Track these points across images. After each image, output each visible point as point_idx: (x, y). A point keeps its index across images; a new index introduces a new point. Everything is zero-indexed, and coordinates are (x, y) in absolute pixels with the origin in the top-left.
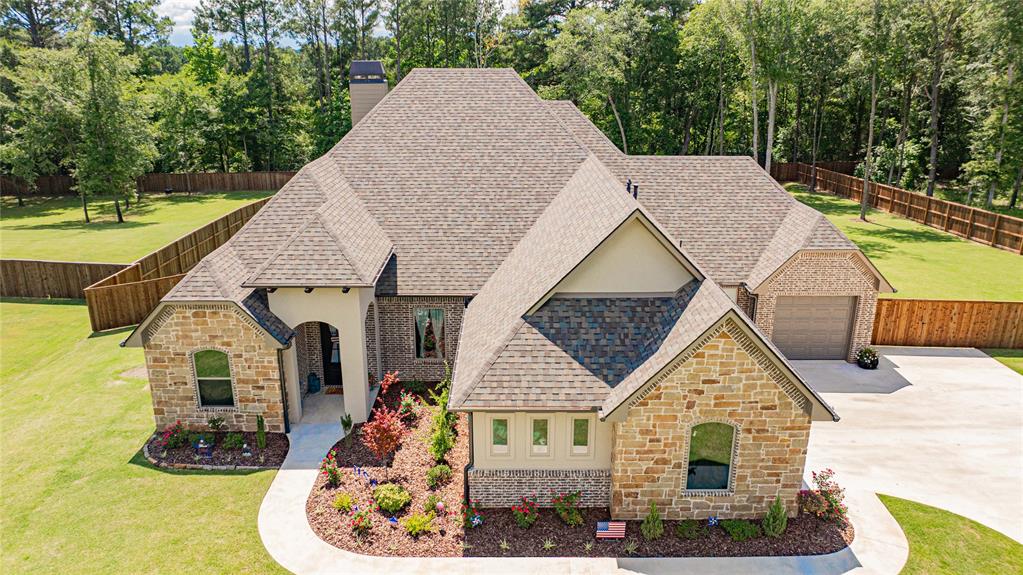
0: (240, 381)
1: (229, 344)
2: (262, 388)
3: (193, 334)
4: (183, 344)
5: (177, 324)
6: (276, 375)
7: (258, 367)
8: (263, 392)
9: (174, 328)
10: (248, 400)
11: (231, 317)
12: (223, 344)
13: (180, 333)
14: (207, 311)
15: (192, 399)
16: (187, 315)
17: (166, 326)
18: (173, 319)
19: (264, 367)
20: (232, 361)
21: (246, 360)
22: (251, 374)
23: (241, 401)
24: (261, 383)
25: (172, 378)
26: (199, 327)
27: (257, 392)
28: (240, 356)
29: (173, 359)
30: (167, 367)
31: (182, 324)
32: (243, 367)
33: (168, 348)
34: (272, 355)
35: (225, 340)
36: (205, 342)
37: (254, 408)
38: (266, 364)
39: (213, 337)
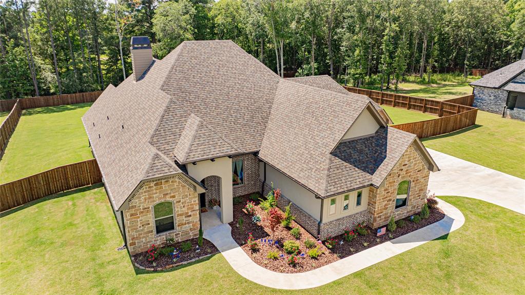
0: (179, 215)
1: (174, 197)
2: (190, 216)
3: (154, 196)
4: (148, 202)
5: (145, 192)
7: (188, 205)
8: (190, 218)
9: (144, 194)
10: (183, 224)
11: (176, 182)
12: (171, 197)
13: (147, 196)
14: (163, 181)
15: (152, 231)
16: (151, 185)
17: (140, 194)
18: (143, 189)
19: (192, 205)
20: (175, 205)
21: (182, 203)
22: (185, 210)
23: (179, 226)
24: (190, 214)
25: (141, 223)
26: (158, 191)
27: (187, 219)
28: (180, 201)
29: (142, 212)
30: (139, 217)
31: (149, 191)
32: (181, 207)
33: (140, 206)
34: (195, 197)
35: (172, 195)
36: (161, 198)
37: (185, 228)
38: (193, 203)
39: (165, 195)
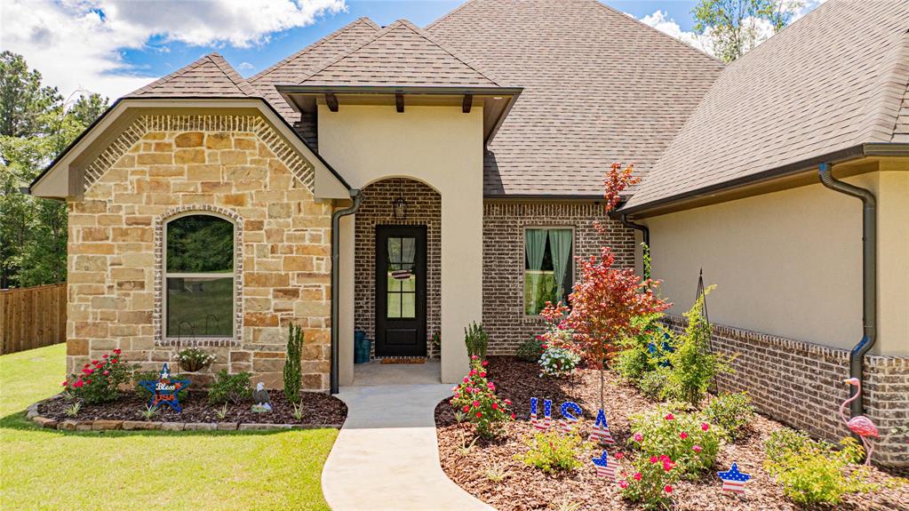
0: (253, 280)
1: (238, 201)
2: (294, 293)
3: (172, 180)
4: (149, 201)
5: (142, 160)
6: (324, 267)
7: (290, 249)
8: (294, 303)
9: (137, 167)
10: (262, 321)
11: (250, 145)
12: (231, 200)
13: (148, 178)
14: (206, 133)
15: (149, 318)
16: (167, 140)
17: (122, 164)
18: (137, 149)
19: (304, 249)
20: (241, 236)
21: (269, 234)
22: (276, 263)
23: (248, 323)
24: (293, 283)
25: (114, 276)
26: (186, 167)
27: (283, 302)
28: (259, 225)
29: (124, 233)
30: (110, 250)
31: (154, 159)
32: (261, 249)
33: (120, 208)
34: (319, 223)
35: (234, 191)
36: (194, 195)
37: (273, 337)
38: (307, 243)
39: (211, 186)
